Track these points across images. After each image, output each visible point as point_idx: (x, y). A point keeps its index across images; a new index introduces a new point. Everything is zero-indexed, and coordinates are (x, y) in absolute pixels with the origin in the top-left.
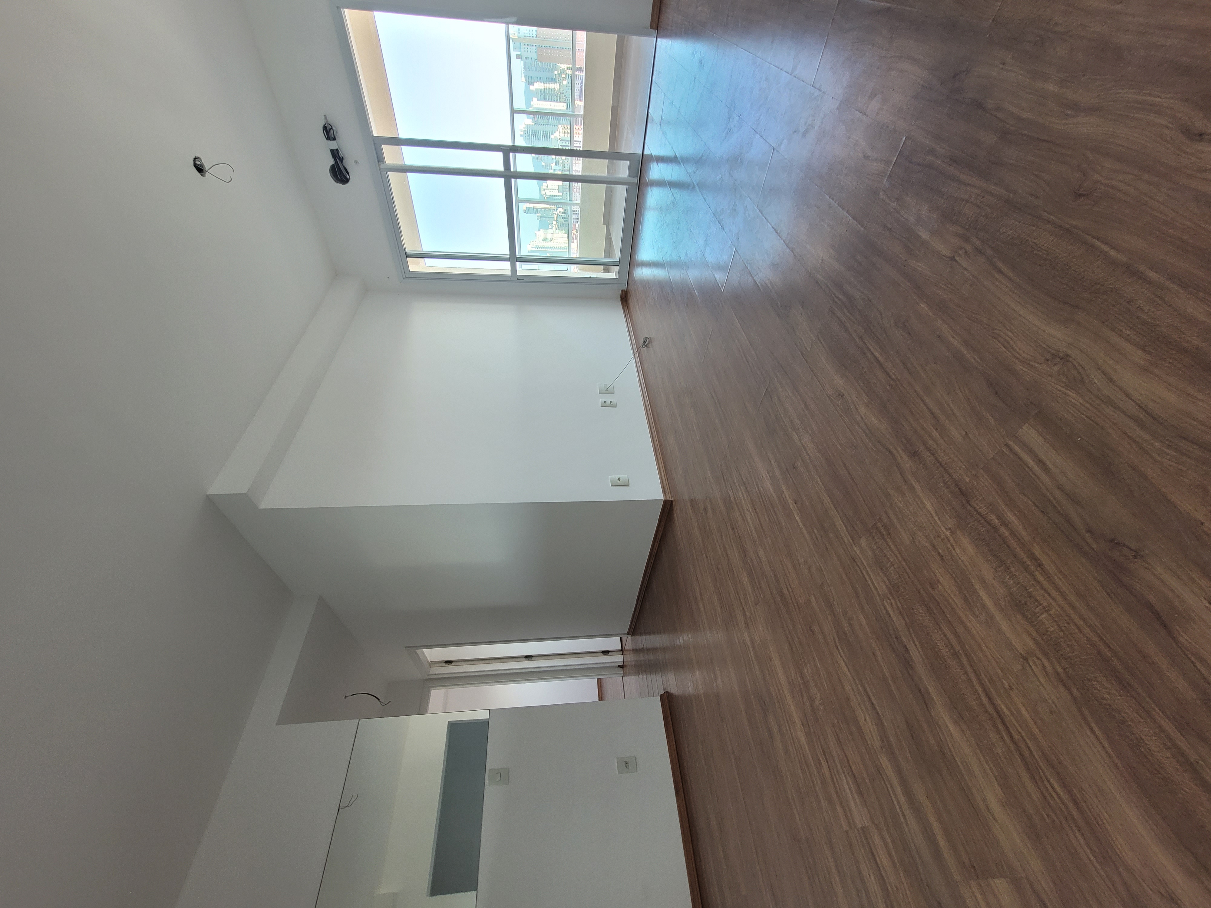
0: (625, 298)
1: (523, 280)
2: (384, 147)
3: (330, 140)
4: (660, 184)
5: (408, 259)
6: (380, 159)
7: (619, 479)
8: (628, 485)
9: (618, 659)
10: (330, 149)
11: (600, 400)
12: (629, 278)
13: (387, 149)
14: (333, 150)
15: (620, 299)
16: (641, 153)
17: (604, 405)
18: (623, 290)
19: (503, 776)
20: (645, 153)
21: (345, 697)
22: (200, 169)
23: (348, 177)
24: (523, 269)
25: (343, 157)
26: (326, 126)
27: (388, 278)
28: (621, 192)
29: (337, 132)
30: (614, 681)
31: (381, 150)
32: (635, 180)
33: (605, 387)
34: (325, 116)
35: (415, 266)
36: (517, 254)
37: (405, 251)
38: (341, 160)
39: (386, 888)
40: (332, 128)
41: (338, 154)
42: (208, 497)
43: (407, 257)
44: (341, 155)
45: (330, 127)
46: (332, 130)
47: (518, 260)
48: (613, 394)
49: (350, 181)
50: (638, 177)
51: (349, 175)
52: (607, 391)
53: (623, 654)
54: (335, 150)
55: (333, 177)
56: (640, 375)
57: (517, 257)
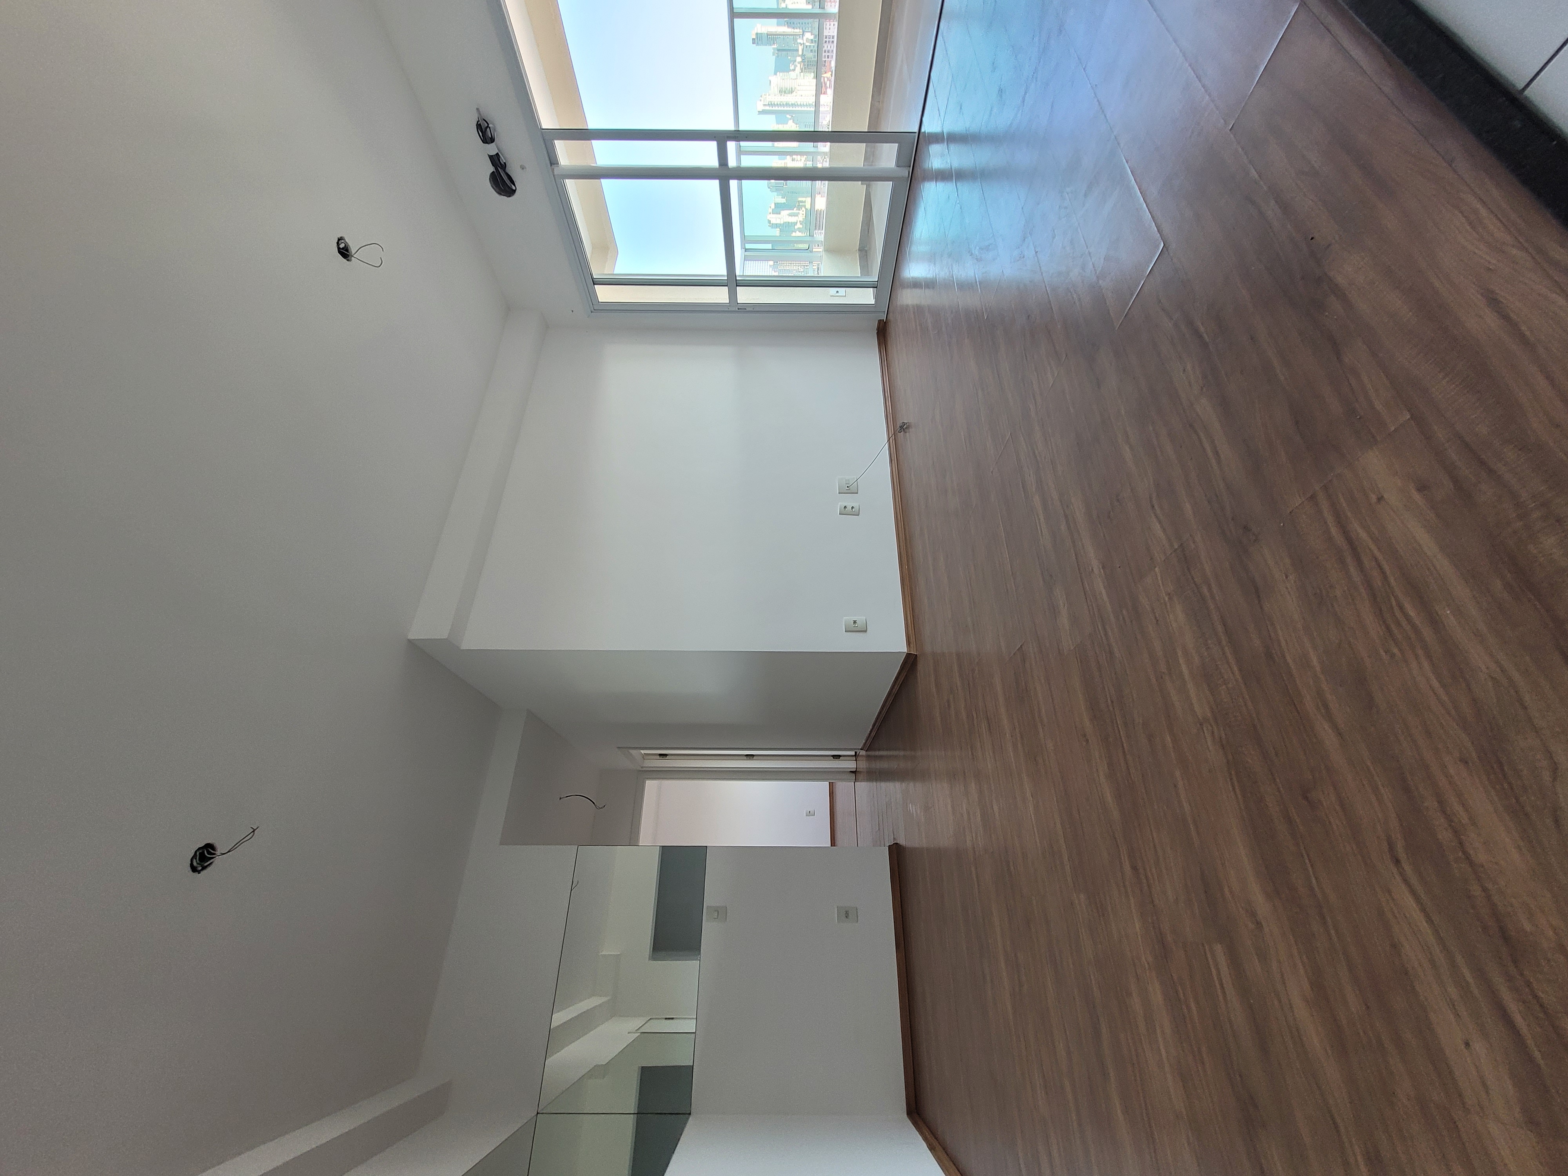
0: (883, 332)
1: (746, 309)
2: (557, 143)
3: (487, 143)
4: (943, 176)
5: (595, 286)
6: (553, 161)
7: (855, 622)
8: (866, 631)
9: (851, 765)
10: (488, 155)
11: (840, 503)
12: (890, 307)
13: (561, 147)
14: (492, 156)
15: (876, 332)
16: (916, 130)
17: (844, 511)
18: (880, 320)
19: (721, 913)
20: (923, 130)
21: (560, 799)
22: (345, 252)
23: (514, 188)
24: (745, 296)
25: (505, 163)
26: (480, 124)
27: (572, 311)
28: (883, 192)
29: (495, 130)
30: (844, 787)
31: (553, 146)
32: (905, 172)
33: (846, 484)
34: (477, 109)
35: (605, 294)
36: (737, 274)
37: (591, 275)
38: (504, 167)
39: (609, 950)
40: (488, 126)
41: (499, 160)
42: (409, 641)
43: (594, 284)
44: (503, 160)
45: (487, 125)
46: (488, 129)
47: (739, 284)
48: (856, 494)
49: (517, 191)
50: (910, 167)
51: (514, 185)
52: (849, 490)
53: (856, 760)
54: (494, 155)
55: (494, 187)
56: (894, 465)
57: (737, 279)
